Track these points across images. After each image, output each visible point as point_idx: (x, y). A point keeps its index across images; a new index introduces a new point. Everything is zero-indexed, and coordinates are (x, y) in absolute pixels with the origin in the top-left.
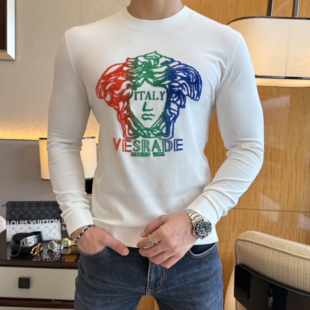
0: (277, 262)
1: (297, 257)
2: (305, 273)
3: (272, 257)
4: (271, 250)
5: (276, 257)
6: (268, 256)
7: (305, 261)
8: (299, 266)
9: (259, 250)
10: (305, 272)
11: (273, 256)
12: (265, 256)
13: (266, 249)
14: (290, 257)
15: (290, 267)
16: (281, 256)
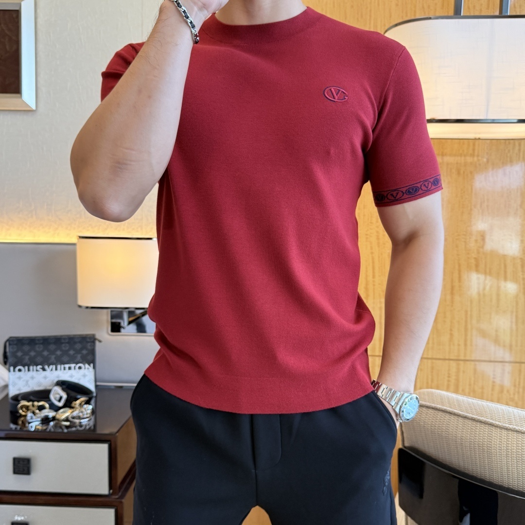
0: (470, 439)
1: (504, 429)
2: (519, 457)
3: (463, 431)
4: (461, 420)
5: (468, 431)
6: (455, 430)
7: (519, 436)
8: (508, 444)
9: (441, 419)
10: (519, 454)
11: (463, 429)
12: (451, 430)
13: (452, 417)
14: (494, 429)
15: (493, 448)
16: (476, 429)
